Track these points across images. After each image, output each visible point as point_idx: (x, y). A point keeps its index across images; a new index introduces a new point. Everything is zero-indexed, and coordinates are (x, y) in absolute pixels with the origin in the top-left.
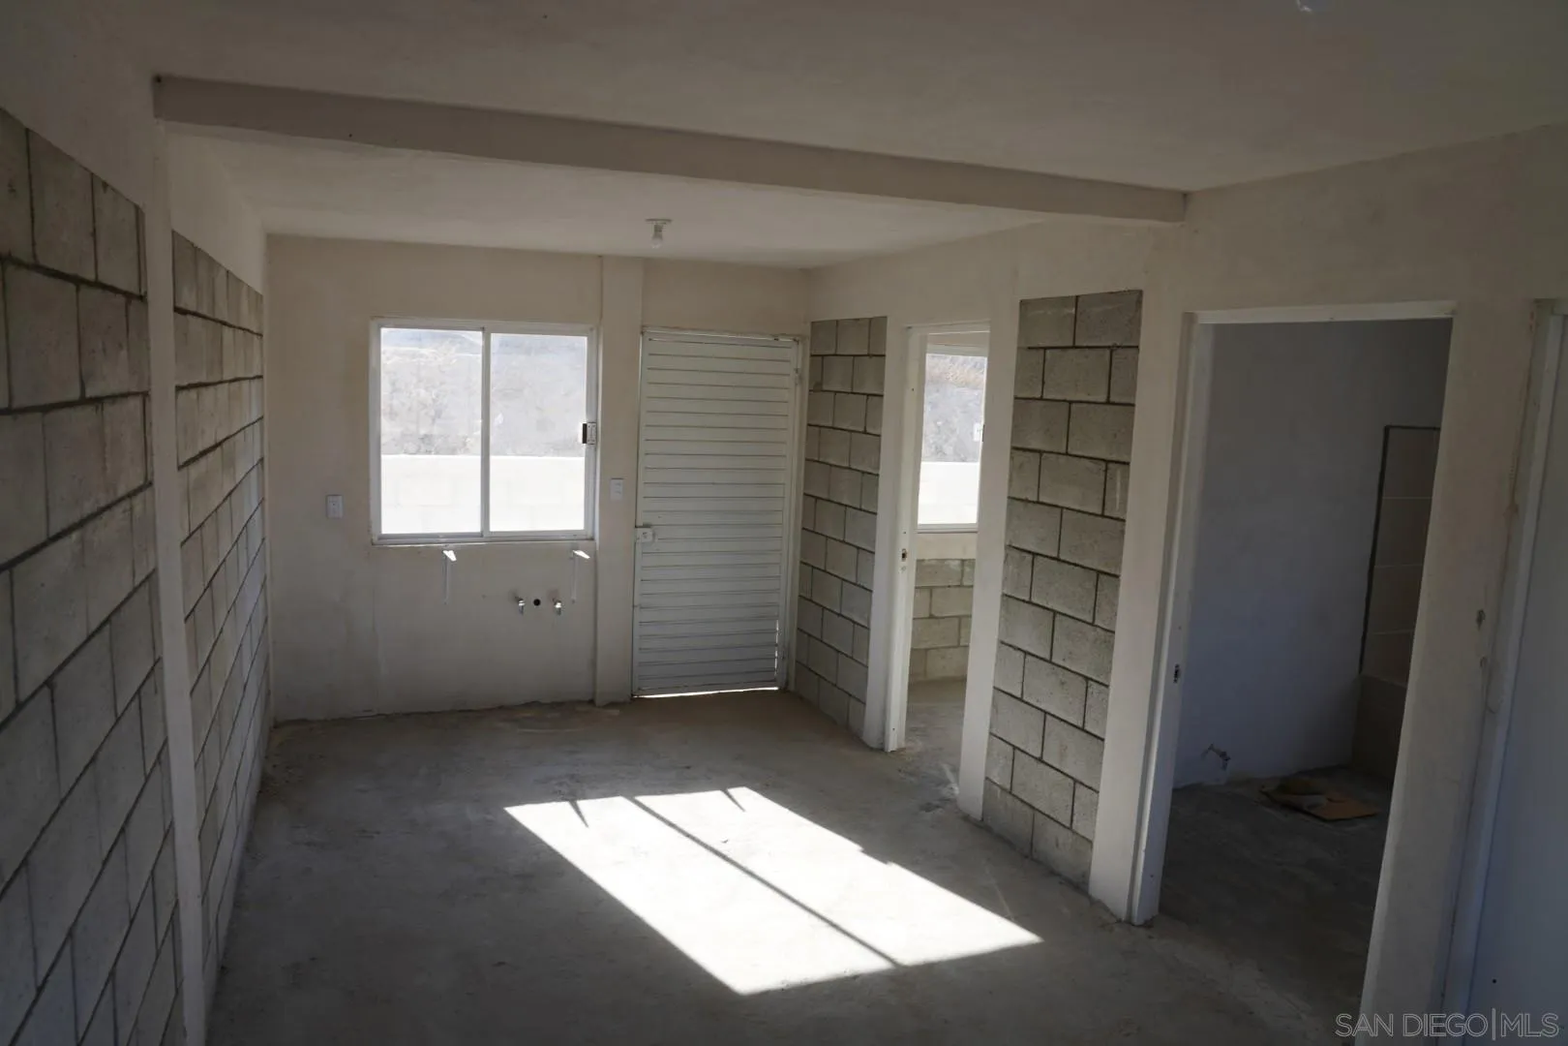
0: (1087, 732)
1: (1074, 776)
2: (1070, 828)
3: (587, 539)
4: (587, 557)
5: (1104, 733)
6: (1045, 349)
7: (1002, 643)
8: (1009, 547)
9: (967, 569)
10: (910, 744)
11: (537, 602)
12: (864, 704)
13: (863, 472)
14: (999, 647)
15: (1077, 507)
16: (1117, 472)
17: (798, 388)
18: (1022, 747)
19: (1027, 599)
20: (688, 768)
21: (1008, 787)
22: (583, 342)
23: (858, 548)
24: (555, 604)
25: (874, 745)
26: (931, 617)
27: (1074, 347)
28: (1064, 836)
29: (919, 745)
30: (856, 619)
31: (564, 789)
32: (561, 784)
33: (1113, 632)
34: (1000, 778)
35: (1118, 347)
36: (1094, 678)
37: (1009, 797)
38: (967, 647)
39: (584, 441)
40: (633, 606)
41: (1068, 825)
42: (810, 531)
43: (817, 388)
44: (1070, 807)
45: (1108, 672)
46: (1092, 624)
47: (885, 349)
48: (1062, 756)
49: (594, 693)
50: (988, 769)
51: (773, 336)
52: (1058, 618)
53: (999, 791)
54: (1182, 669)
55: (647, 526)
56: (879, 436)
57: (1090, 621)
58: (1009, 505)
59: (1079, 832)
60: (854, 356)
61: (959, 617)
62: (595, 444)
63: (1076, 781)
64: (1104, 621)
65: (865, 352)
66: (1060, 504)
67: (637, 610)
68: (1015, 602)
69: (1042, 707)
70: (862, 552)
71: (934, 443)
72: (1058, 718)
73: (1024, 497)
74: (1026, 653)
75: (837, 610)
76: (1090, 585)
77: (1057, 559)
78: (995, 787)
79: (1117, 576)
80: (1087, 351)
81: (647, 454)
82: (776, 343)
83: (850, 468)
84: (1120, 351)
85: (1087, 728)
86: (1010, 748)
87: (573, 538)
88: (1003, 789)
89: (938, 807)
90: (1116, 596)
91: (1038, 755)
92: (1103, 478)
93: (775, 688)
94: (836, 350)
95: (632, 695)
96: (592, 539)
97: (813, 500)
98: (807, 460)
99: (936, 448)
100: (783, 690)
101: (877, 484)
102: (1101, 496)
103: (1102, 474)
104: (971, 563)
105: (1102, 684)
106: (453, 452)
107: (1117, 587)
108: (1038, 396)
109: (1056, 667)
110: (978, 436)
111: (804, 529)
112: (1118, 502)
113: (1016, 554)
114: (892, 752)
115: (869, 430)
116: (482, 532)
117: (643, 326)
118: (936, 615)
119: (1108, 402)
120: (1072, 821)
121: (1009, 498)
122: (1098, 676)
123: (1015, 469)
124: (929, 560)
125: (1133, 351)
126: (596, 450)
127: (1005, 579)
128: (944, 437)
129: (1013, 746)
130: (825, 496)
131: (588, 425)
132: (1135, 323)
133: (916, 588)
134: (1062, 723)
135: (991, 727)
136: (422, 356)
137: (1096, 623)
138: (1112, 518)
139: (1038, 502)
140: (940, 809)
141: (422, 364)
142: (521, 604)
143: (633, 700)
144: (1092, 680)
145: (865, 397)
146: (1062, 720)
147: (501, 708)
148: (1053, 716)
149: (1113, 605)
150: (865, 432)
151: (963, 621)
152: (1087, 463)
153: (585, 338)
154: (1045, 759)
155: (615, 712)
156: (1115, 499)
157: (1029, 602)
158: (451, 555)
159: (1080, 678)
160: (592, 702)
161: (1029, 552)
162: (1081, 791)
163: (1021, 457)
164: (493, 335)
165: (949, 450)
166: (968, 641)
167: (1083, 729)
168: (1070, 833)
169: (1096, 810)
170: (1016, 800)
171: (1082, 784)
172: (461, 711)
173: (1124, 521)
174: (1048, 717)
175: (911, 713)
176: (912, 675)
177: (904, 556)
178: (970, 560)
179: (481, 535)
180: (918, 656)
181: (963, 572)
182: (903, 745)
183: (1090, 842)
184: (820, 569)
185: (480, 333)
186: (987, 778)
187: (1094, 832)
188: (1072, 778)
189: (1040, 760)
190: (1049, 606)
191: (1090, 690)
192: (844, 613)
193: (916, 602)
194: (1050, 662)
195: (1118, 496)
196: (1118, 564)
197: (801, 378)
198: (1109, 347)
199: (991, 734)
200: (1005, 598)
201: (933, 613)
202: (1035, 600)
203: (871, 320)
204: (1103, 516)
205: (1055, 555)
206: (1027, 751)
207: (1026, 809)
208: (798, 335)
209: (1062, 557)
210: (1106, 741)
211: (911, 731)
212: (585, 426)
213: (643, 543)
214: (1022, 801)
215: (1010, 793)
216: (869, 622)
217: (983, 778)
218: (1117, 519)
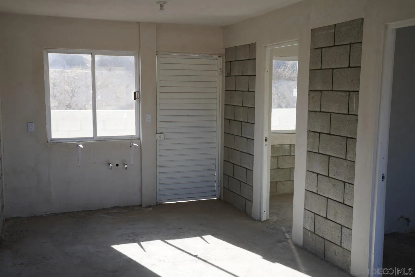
0: (346, 205)
1: (341, 224)
2: (341, 246)
3: (137, 139)
4: (138, 145)
5: (353, 204)
6: (322, 48)
7: (308, 171)
8: (309, 131)
9: (292, 149)
10: (271, 218)
11: (117, 165)
12: (252, 202)
13: (248, 107)
14: (307, 173)
15: (337, 112)
16: (354, 95)
17: (221, 76)
18: (318, 213)
19: (317, 152)
20: (181, 229)
21: (313, 231)
22: (132, 59)
23: (247, 138)
24: (125, 165)
25: (257, 218)
26: (278, 168)
27: (334, 46)
28: (338, 250)
29: (275, 218)
30: (247, 167)
31: (130, 238)
32: (128, 236)
33: (355, 162)
34: (309, 227)
35: (353, 43)
36: (347, 181)
37: (314, 235)
38: (293, 180)
39: (135, 99)
40: (157, 166)
41: (339, 244)
42: (227, 134)
43: (228, 75)
44: (340, 237)
45: (353, 178)
46: (345, 159)
47: (256, 56)
48: (335, 215)
49: (142, 202)
50: (304, 224)
51: (210, 55)
52: (331, 158)
53: (309, 232)
54: (385, 175)
55: (161, 133)
56: (254, 92)
57: (345, 158)
58: (308, 114)
59: (345, 247)
60: (243, 60)
61: (290, 169)
62: (139, 100)
63: (341, 226)
64: (350, 158)
65: (248, 58)
66: (329, 111)
67: (158, 168)
68: (313, 153)
69: (326, 196)
70: (249, 140)
71: (277, 103)
72: (333, 200)
73: (314, 110)
74: (318, 174)
75: (240, 165)
76: (344, 143)
77: (330, 134)
78: (308, 231)
79: (355, 139)
80: (340, 47)
81: (160, 104)
82: (211, 58)
83: (243, 106)
84: (354, 45)
85: (346, 203)
86: (313, 214)
87: (131, 138)
88: (311, 231)
89: (284, 241)
90: (355, 147)
91: (325, 216)
92: (348, 98)
93: (215, 199)
94: (236, 59)
95: (157, 203)
96: (139, 139)
97: (228, 120)
98: (225, 105)
99: (278, 105)
100: (219, 199)
101: (254, 112)
102: (347, 106)
103: (347, 97)
104: (294, 145)
105: (351, 184)
106: (81, 109)
107: (355, 142)
108: (319, 68)
109: (330, 179)
110: (295, 94)
111: (225, 133)
112: (354, 107)
113: (312, 134)
114: (264, 221)
115: (250, 90)
116: (94, 137)
117: (157, 52)
118: (280, 168)
119: (349, 67)
120: (341, 243)
121: (308, 111)
122: (349, 181)
123: (311, 99)
124: (276, 145)
125: (360, 44)
126: (139, 102)
127: (308, 145)
128: (281, 100)
129: (314, 213)
130: (233, 119)
131: (136, 92)
132: (360, 32)
133: (271, 156)
134: (335, 202)
135: (305, 206)
136: (66, 72)
137: (347, 159)
138: (352, 115)
139: (321, 112)
140: (285, 242)
141: (66, 75)
142: (111, 166)
143: (157, 204)
144: (346, 182)
145: (248, 77)
146: (335, 200)
147: (103, 209)
148: (331, 199)
149: (354, 150)
150: (249, 91)
151: (291, 170)
152: (341, 93)
153: (134, 57)
154: (328, 217)
155: (150, 209)
156: (353, 107)
157: (319, 153)
158: (81, 146)
159: (341, 182)
160: (141, 206)
161: (317, 132)
162: (344, 230)
163: (314, 94)
164: (96, 56)
165: (283, 105)
166: (293, 178)
167: (343, 204)
168: (340, 248)
169: (351, 238)
170: (317, 236)
171: (344, 227)
172: (86, 211)
173: (357, 115)
174: (328, 199)
175: (271, 206)
176: (271, 192)
177: (266, 140)
178: (293, 145)
179: (93, 138)
180: (273, 185)
181: (291, 149)
182: (269, 218)
183: (350, 251)
184: (231, 148)
185: (90, 55)
186: (304, 228)
187: (351, 247)
188: (340, 225)
189: (326, 218)
190: (327, 154)
191: (346, 187)
192: (242, 165)
193: (272, 163)
194: (328, 177)
195: (354, 105)
196: (356, 133)
197: (222, 72)
198: (349, 44)
199: (305, 209)
200: (308, 152)
201: (279, 167)
202: (320, 152)
203: (249, 45)
204: (348, 114)
205: (328, 132)
206: (320, 214)
207: (321, 239)
208: (220, 54)
209: (331, 133)
210: (354, 208)
211: (271, 213)
212: (135, 93)
213: (160, 140)
214: (319, 236)
215: (314, 233)
216: (252, 168)
217: (302, 228)
218: (354, 115)
